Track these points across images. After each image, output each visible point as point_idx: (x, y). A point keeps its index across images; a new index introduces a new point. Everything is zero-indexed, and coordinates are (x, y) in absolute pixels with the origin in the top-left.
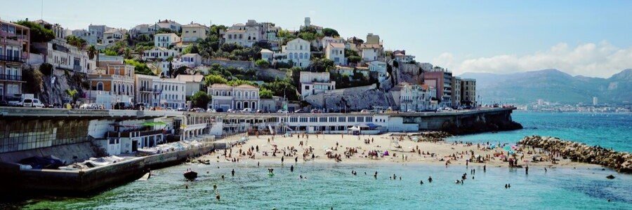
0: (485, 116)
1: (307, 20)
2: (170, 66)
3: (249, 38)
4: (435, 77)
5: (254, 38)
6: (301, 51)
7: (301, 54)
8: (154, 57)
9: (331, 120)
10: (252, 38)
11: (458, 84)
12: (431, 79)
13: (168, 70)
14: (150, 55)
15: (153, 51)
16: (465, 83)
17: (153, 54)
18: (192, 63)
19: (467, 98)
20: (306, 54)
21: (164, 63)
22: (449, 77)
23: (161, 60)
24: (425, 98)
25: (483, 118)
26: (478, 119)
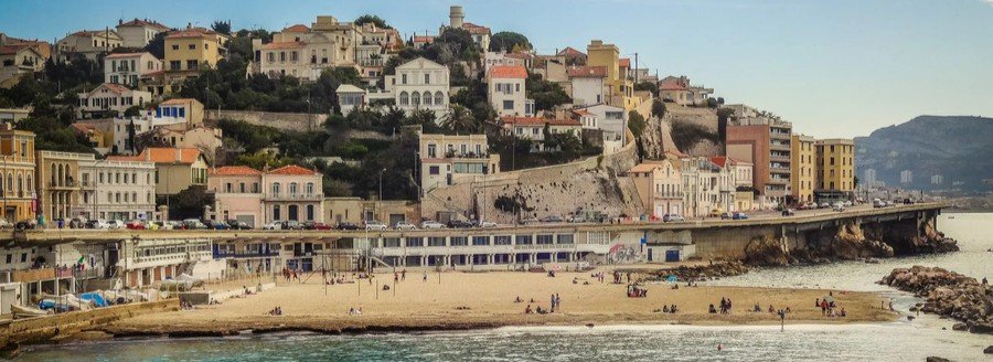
0: (862, 226)
1: (455, 13)
2: (131, 128)
3: (314, 60)
4: (750, 137)
5: (325, 60)
6: (427, 88)
7: (427, 93)
8: (99, 108)
9: (455, 241)
10: (319, 61)
11: (808, 153)
12: (741, 142)
13: (127, 135)
14: (90, 102)
15: (99, 94)
16: (827, 150)
17: (98, 101)
18: (181, 120)
19: (832, 184)
20: (439, 93)
21: (120, 121)
22: (783, 136)
23: (116, 114)
24: (716, 188)
25: (856, 229)
26: (843, 233)
